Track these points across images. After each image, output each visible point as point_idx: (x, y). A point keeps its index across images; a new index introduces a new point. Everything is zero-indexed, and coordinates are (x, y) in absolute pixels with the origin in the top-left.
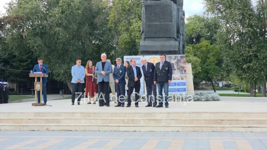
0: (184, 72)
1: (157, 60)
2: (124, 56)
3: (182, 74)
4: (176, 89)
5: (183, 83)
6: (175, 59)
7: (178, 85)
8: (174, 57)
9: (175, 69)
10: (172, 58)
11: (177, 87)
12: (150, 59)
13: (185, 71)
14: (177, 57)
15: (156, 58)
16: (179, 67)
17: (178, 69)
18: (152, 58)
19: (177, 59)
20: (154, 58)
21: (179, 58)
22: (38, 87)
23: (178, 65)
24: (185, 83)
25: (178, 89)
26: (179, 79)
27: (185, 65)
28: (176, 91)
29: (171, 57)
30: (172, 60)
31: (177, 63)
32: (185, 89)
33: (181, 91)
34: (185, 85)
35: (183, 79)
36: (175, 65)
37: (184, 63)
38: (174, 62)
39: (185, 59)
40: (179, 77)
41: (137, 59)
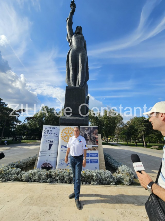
0: (96, 143)
1: (72, 130)
2: (44, 125)
3: (95, 144)
4: (89, 160)
5: (95, 154)
6: (88, 130)
7: (91, 156)
8: (87, 129)
9: (88, 139)
10: (86, 129)
11: (89, 158)
12: (65, 129)
13: (97, 142)
14: (89, 129)
15: (70, 128)
16: (91, 138)
17: (91, 139)
18: (67, 128)
19: (89, 130)
21: (92, 129)
23: (91, 136)
24: (97, 154)
25: (90, 160)
26: (92, 150)
28: (88, 163)
29: (84, 128)
30: (85, 130)
31: (90, 134)
32: (97, 160)
33: (93, 163)
34: (97, 156)
35: (96, 150)
36: (88, 136)
37: (96, 134)
38: (87, 133)
39: (97, 130)
40: (92, 147)
41: (54, 128)
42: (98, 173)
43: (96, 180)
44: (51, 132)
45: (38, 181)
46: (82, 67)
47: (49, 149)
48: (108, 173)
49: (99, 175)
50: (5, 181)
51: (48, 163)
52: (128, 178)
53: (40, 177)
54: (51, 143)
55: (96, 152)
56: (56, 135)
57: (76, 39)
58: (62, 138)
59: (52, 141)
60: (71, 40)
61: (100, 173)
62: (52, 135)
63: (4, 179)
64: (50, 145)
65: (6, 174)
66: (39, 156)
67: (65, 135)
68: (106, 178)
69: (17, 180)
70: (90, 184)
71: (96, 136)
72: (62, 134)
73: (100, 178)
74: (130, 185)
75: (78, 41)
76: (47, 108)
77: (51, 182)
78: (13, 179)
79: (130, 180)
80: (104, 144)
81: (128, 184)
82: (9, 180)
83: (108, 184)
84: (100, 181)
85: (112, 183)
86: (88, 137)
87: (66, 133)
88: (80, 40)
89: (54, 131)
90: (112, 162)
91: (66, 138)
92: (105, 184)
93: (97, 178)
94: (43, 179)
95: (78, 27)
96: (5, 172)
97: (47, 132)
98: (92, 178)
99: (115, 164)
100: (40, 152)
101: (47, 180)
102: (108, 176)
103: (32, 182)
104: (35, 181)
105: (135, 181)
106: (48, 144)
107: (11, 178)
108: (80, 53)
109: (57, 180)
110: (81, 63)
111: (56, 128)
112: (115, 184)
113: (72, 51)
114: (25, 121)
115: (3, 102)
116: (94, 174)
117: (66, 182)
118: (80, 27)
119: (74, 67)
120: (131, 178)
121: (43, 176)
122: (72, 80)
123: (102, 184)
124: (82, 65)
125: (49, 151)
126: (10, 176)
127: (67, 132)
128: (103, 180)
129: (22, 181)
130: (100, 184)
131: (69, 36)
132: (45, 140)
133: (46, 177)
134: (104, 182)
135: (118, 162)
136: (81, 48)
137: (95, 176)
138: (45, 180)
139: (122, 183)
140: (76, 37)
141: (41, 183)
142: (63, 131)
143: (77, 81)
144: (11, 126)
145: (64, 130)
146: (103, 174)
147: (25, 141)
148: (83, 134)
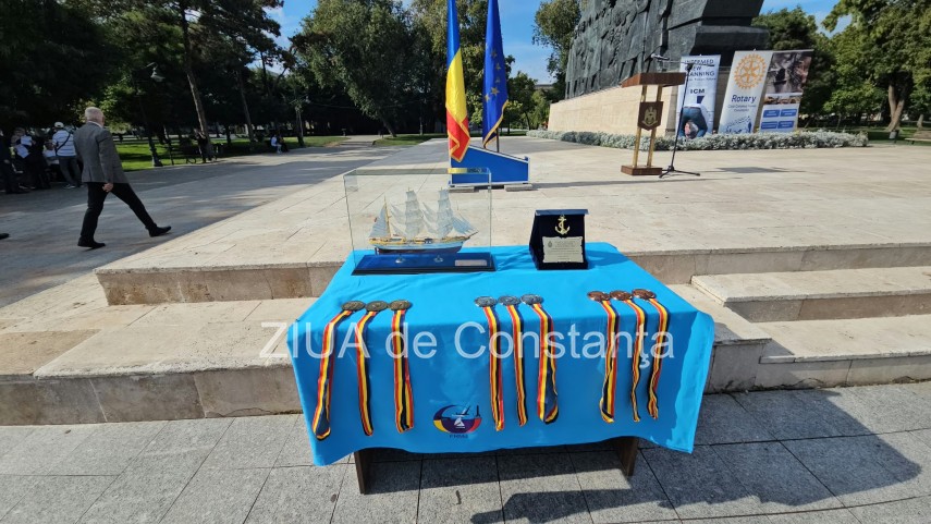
1: (759, 61)
3: (797, 91)
4: (777, 122)
5: (792, 109)
6: (789, 59)
7: (783, 115)
8: (788, 56)
11: (779, 119)
12: (746, 58)
15: (757, 56)
18: (750, 56)
20: (753, 55)
21: (798, 56)
22: (650, 118)
24: (796, 109)
26: (787, 103)
31: (792, 68)
32: (793, 122)
34: (794, 114)
35: (795, 103)
37: (806, 67)
39: (808, 59)
45: (727, 147)
53: (728, 143)
56: (712, 77)
58: (737, 81)
62: (703, 77)
67: (744, 72)
68: (829, 140)
69: (690, 149)
70: (803, 147)
71: (804, 73)
72: (736, 72)
77: (746, 148)
83: (831, 146)
85: (836, 146)
86: (787, 75)
87: (746, 69)
91: (745, 79)
92: (826, 147)
94: (733, 145)
101: (740, 146)
102: (830, 137)
103: (716, 149)
104: (720, 148)
109: (752, 146)
112: (840, 147)
117: (767, 148)
121: (733, 142)
127: (748, 66)
128: (824, 143)
142: (740, 64)
145: (743, 61)
147: (312, 138)
148: (778, 70)
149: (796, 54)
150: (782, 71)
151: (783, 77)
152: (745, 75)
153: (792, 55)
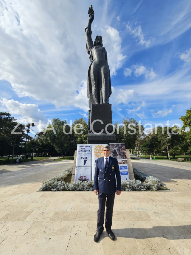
0: (124, 157)
2: (77, 144)
3: (124, 159)
6: (117, 146)
8: (116, 145)
10: (115, 146)
12: (97, 146)
13: (126, 156)
15: (102, 146)
17: (120, 154)
20: (100, 145)
21: (120, 145)
23: (119, 151)
24: (127, 166)
27: (125, 152)
29: (113, 144)
31: (119, 149)
32: (127, 172)
33: (124, 175)
34: (126, 168)
35: (125, 163)
37: (124, 150)
38: (116, 149)
39: (124, 146)
40: (121, 161)
41: (87, 147)
42: (131, 182)
43: (130, 188)
44: (84, 150)
45: (83, 189)
46: (105, 82)
47: (84, 164)
48: (139, 182)
49: (131, 184)
50: (56, 191)
51: (84, 176)
52: (156, 185)
53: (83, 187)
54: (86, 159)
55: (126, 165)
56: (90, 152)
57: (97, 51)
58: (95, 154)
59: (86, 157)
60: (92, 51)
61: (132, 182)
62: (86, 152)
63: (55, 189)
64: (85, 161)
65: (55, 185)
66: (76, 170)
67: (97, 151)
68: (138, 186)
69: (65, 190)
70: (125, 190)
71: (124, 152)
72: (94, 151)
73: (133, 186)
74: (157, 190)
75: (100, 53)
76: (59, 121)
78: (61, 189)
79: (157, 186)
80: (132, 158)
81: (156, 189)
82: (59, 190)
83: (140, 190)
84: (133, 188)
85: (143, 190)
86: (117, 152)
87: (98, 150)
88: (101, 52)
89: (87, 149)
90: (139, 174)
91: (99, 154)
92: (137, 190)
93: (131, 186)
94: (86, 188)
95: (97, 37)
96: (54, 184)
97: (81, 150)
98: (126, 186)
99: (143, 176)
100: (76, 167)
101: (90, 189)
102: (139, 184)
103: (77, 191)
104: (79, 190)
105: (162, 188)
106: (83, 160)
107: (60, 188)
108: (102, 66)
110: (104, 78)
111: (89, 147)
112: (145, 190)
113: (94, 65)
114: (35, 136)
115: (11, 118)
116: (128, 183)
118: (101, 37)
119: (97, 82)
120: (158, 185)
121: (86, 186)
122: (95, 96)
123: (135, 190)
124: (105, 80)
125: (85, 166)
126: (58, 187)
127: (99, 149)
128: (135, 187)
129: (69, 190)
130: (133, 190)
131: (88, 47)
132: (80, 156)
133: (88, 187)
134: (137, 188)
135: (145, 174)
136: (103, 61)
137: (129, 184)
138: (88, 189)
139: (151, 189)
140: (97, 49)
141: (85, 191)
142: (95, 148)
143: (101, 96)
144: (20, 143)
146: (135, 182)
147: (37, 158)
148: (113, 150)
149: (119, 144)
150: (115, 151)
151: (116, 153)
152: (98, 152)
153: (117, 145)
